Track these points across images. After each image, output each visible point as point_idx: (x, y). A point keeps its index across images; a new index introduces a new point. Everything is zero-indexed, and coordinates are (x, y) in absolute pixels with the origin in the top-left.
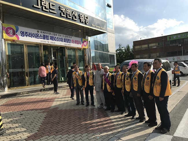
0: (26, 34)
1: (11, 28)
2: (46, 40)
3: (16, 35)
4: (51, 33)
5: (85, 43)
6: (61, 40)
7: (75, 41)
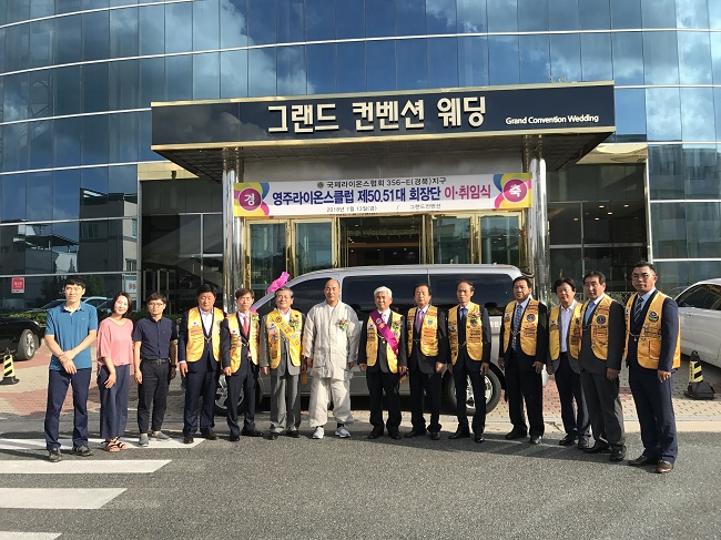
0: (288, 198)
1: (251, 191)
2: (344, 205)
3: (264, 204)
4: (363, 181)
5: (515, 190)
6: (399, 195)
7: (463, 190)
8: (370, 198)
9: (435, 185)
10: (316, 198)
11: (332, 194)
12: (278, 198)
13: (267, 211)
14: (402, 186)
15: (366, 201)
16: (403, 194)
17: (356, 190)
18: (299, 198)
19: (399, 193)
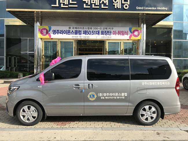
0: (58, 32)
1: (45, 29)
2: (78, 35)
3: (49, 33)
4: (85, 27)
5: (136, 33)
6: (97, 33)
7: (119, 32)
8: (87, 33)
9: (109, 30)
10: (68, 32)
11: (74, 31)
12: (55, 32)
13: (50, 36)
14: (99, 30)
15: (86, 34)
16: (99, 33)
17: (82, 30)
18: (62, 32)
19: (97, 32)
